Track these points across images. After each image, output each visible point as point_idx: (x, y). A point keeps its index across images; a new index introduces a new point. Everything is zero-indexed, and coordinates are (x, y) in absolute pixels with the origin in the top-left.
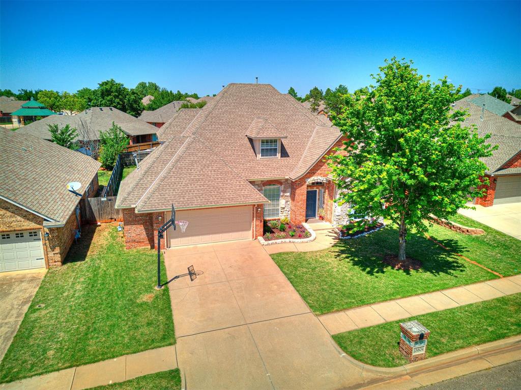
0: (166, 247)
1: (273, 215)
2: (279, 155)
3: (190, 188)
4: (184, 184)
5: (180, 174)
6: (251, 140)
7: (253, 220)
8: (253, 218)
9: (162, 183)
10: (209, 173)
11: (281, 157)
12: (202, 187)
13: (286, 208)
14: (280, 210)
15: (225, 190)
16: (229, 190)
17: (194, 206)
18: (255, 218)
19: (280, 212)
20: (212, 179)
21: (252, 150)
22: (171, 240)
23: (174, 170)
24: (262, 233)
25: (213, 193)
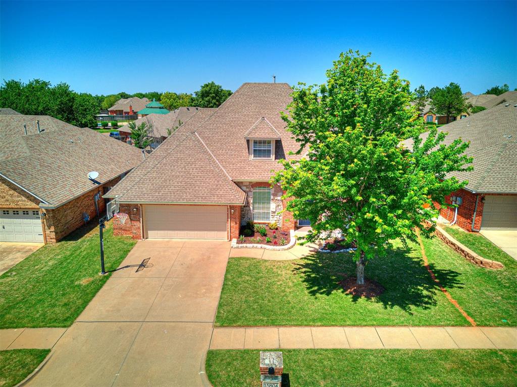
0: (142, 238)
1: (263, 218)
2: (273, 157)
3: (168, 184)
4: (163, 180)
5: (163, 170)
6: (248, 141)
7: (228, 221)
8: (228, 219)
9: (144, 177)
10: (191, 170)
12: (180, 184)
13: (277, 212)
14: (271, 214)
15: (201, 189)
16: (204, 189)
17: (166, 201)
18: (229, 220)
19: (271, 216)
20: (192, 176)
22: (149, 232)
23: (158, 166)
24: (238, 236)
25: (188, 191)
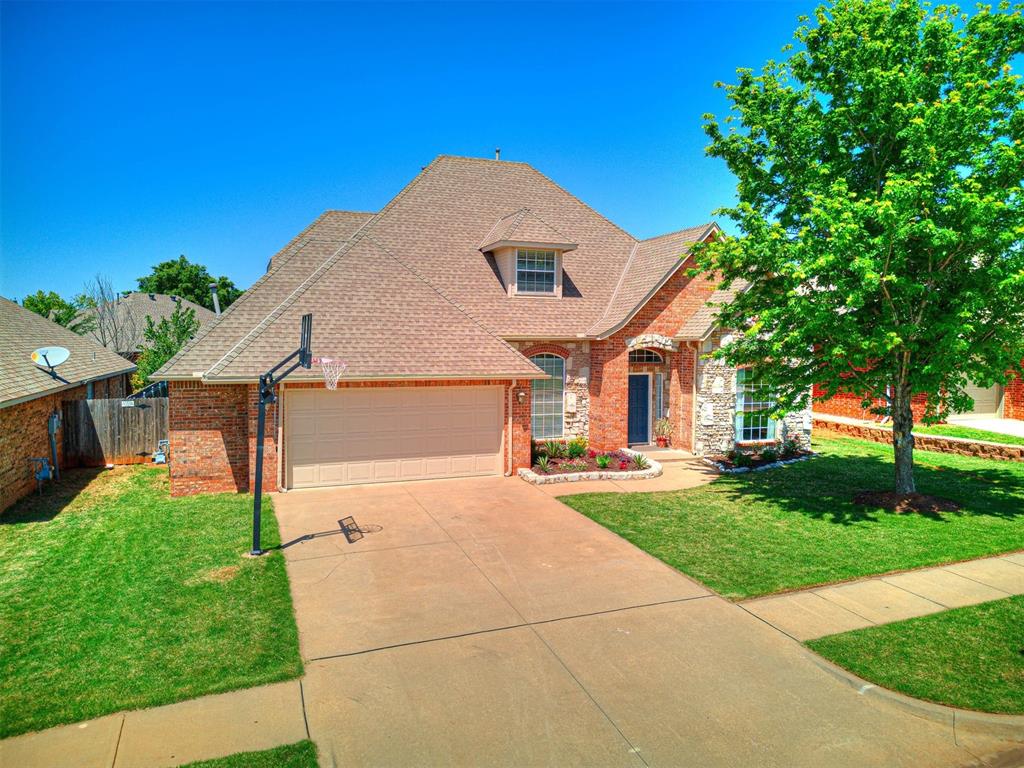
0: (280, 485)
1: (548, 431)
2: (558, 290)
3: (347, 336)
4: (332, 327)
5: (324, 305)
7: (506, 423)
9: (277, 321)
10: (396, 306)
11: (564, 295)
12: (380, 336)
13: (578, 416)
15: (436, 345)
16: (445, 345)
17: (358, 374)
19: (564, 425)
20: (403, 319)
21: (495, 278)
22: (295, 469)
23: (306, 295)
24: (528, 460)
25: (407, 350)
